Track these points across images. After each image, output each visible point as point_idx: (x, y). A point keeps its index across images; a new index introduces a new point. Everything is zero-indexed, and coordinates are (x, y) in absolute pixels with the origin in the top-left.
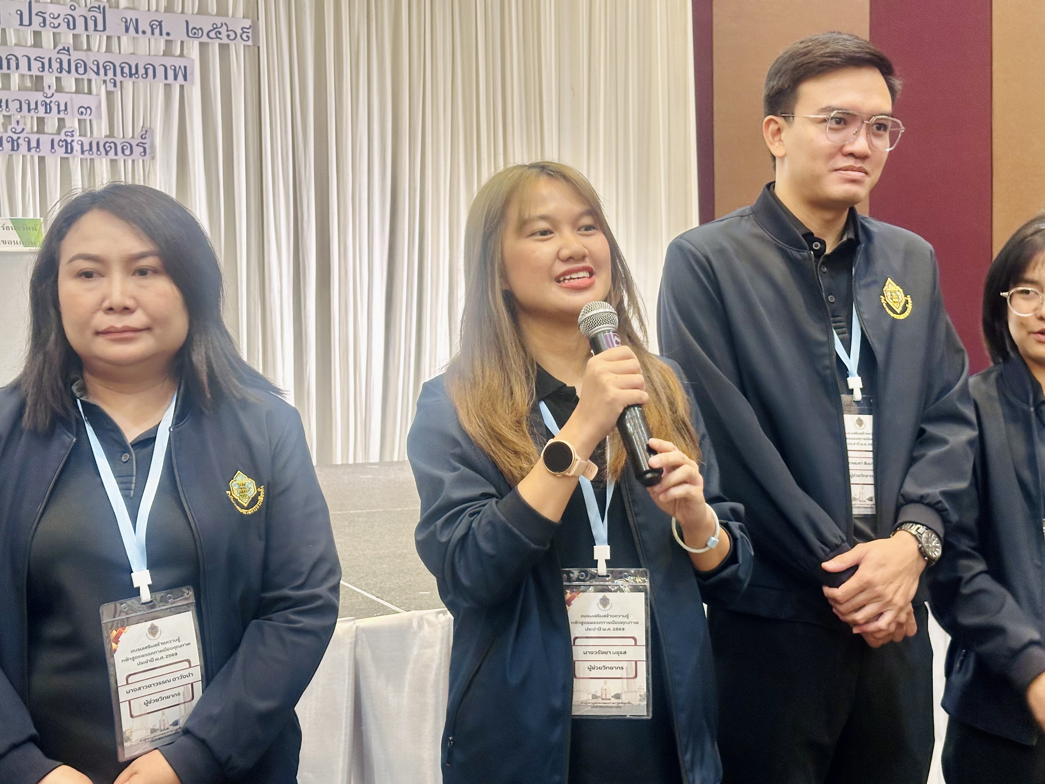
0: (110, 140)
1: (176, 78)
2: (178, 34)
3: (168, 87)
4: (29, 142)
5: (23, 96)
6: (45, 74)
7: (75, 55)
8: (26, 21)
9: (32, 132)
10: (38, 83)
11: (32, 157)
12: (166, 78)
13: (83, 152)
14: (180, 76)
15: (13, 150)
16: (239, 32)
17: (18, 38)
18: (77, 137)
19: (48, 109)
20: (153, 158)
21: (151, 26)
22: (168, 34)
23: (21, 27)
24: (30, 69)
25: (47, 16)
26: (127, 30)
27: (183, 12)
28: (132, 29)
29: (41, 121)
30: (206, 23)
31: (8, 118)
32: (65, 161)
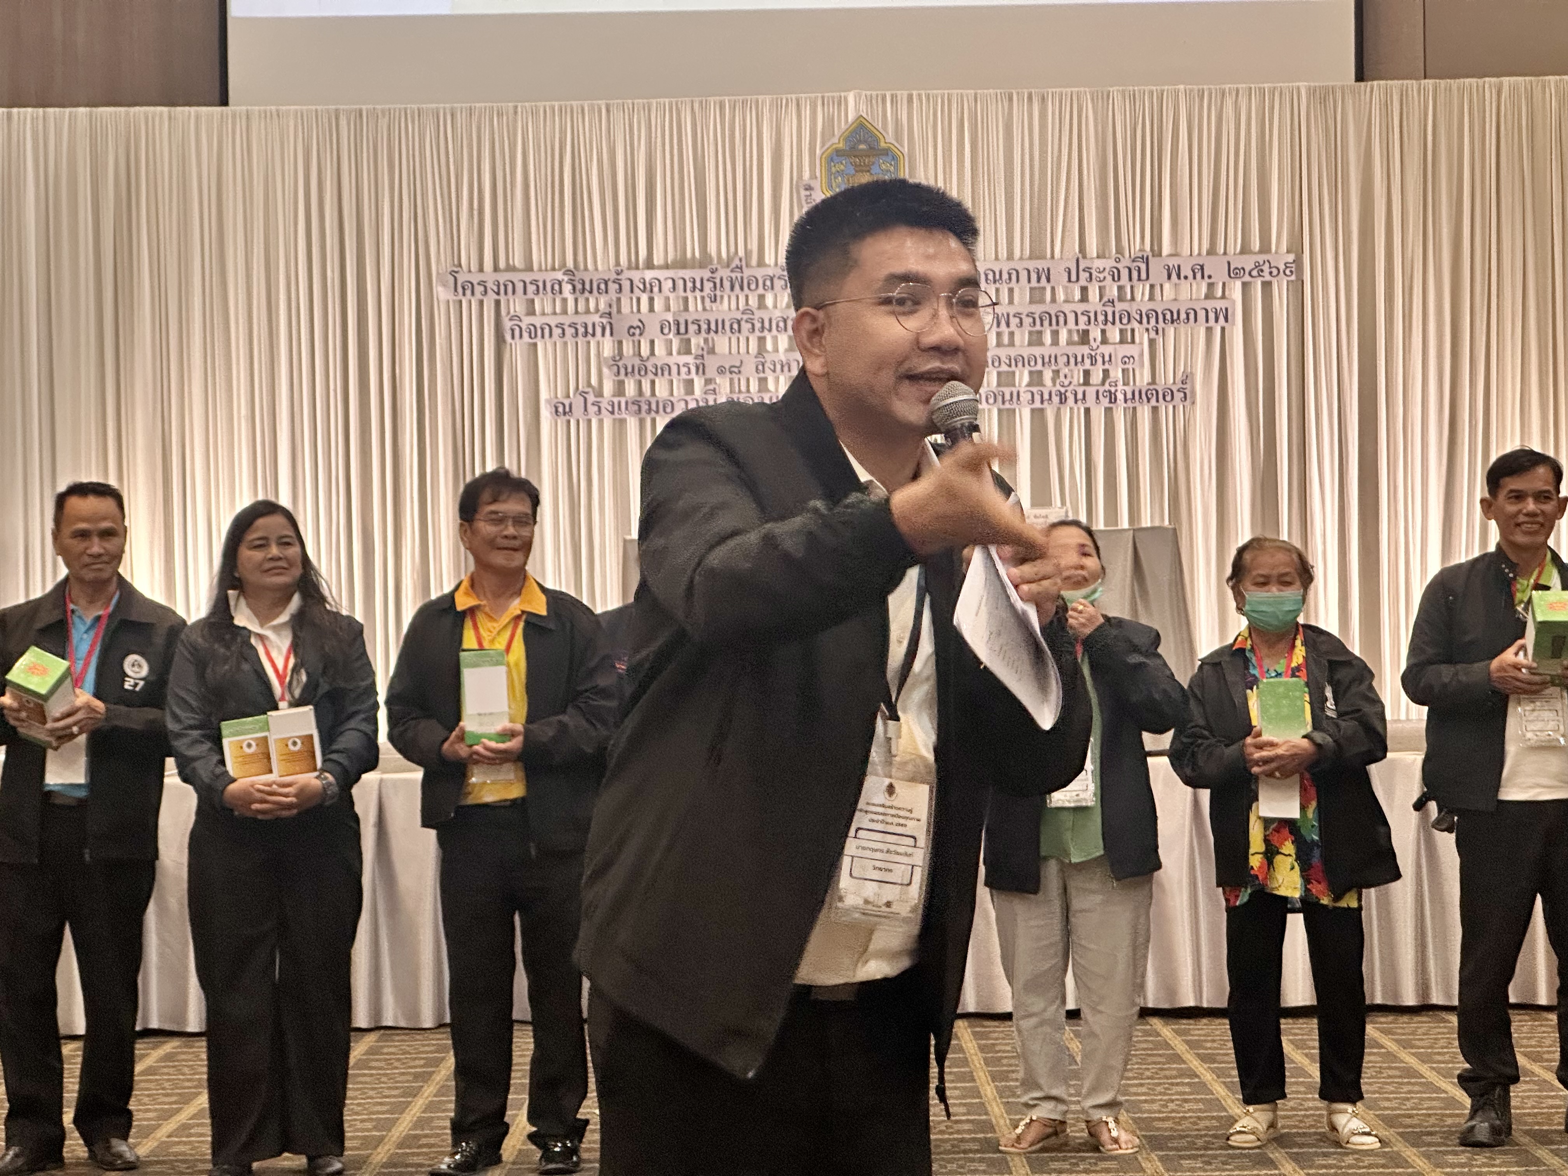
0: (1151, 387)
1: (1217, 320)
2: (1220, 276)
3: (1209, 330)
4: (1076, 395)
5: (1071, 350)
6: (1091, 328)
7: (1119, 306)
8: (1074, 278)
9: (1079, 385)
10: (1084, 337)
11: (1079, 409)
12: (1207, 321)
13: (1126, 401)
14: (1222, 318)
15: (1061, 402)
16: (1282, 267)
17: (1066, 294)
18: (1120, 387)
19: (1093, 360)
20: (1193, 403)
21: (1193, 271)
22: (1210, 277)
23: (1071, 285)
24: (1077, 324)
25: (1093, 271)
26: (1169, 277)
27: (1225, 253)
28: (1174, 276)
29: (1087, 373)
30: (1248, 262)
31: (1056, 373)
32: (1108, 411)
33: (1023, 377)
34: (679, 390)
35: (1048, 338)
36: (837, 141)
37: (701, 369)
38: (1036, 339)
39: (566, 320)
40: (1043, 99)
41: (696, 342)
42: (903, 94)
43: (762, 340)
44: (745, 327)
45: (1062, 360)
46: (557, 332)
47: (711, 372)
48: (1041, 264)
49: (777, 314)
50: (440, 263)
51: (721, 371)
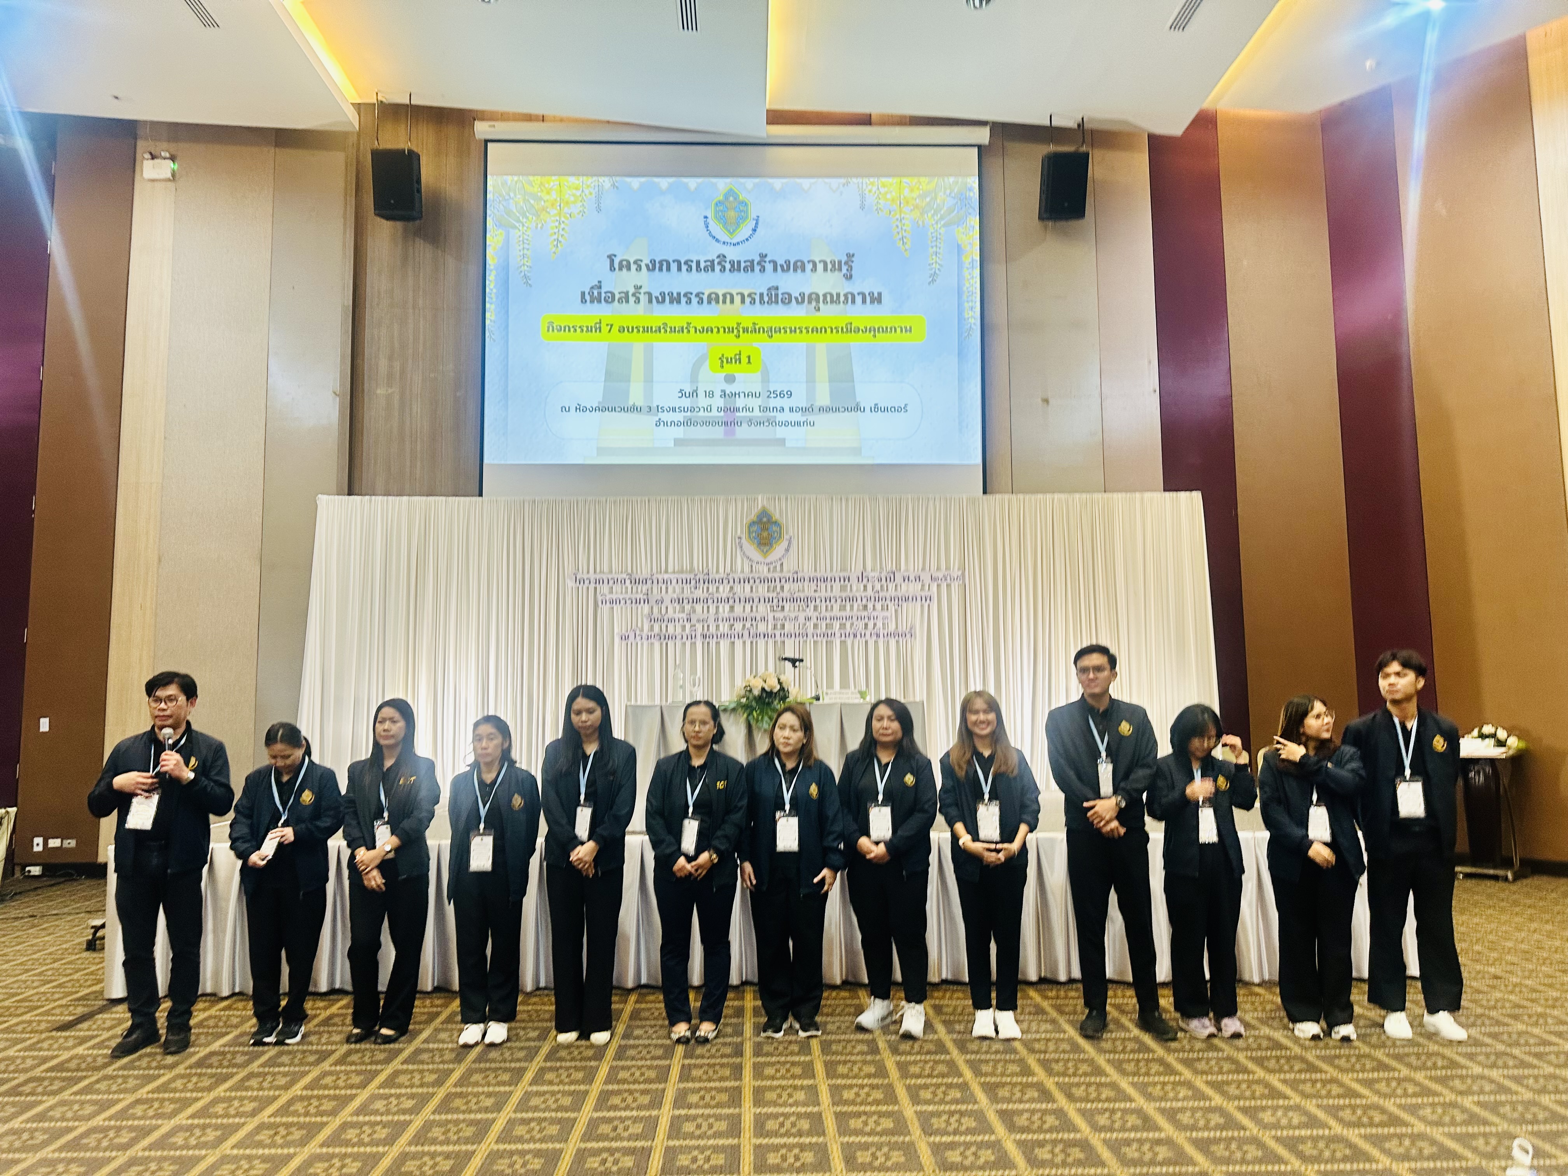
0: (896, 631)
1: (926, 601)
2: (927, 581)
3: (922, 606)
4: (861, 634)
5: (859, 614)
6: (869, 603)
7: (881, 595)
8: (861, 581)
9: (863, 630)
10: (865, 607)
11: (862, 641)
12: (922, 601)
13: (884, 637)
14: (928, 600)
15: (854, 638)
16: (956, 577)
17: (857, 588)
18: (882, 631)
19: (869, 618)
20: (915, 639)
21: (915, 578)
22: (923, 581)
23: (859, 583)
24: (862, 601)
25: (869, 578)
26: (904, 581)
27: (930, 571)
28: (906, 580)
29: (866, 625)
30: (940, 575)
31: (852, 624)
32: (876, 642)
33: (837, 625)
34: (679, 630)
35: (848, 608)
36: (753, 517)
37: (689, 620)
38: (842, 608)
39: (627, 597)
40: (847, 500)
41: (688, 607)
42: (783, 497)
43: (717, 608)
44: (710, 601)
45: (855, 618)
46: (623, 602)
47: (694, 621)
48: (846, 574)
49: (724, 596)
50: (569, 569)
51: (698, 621)
